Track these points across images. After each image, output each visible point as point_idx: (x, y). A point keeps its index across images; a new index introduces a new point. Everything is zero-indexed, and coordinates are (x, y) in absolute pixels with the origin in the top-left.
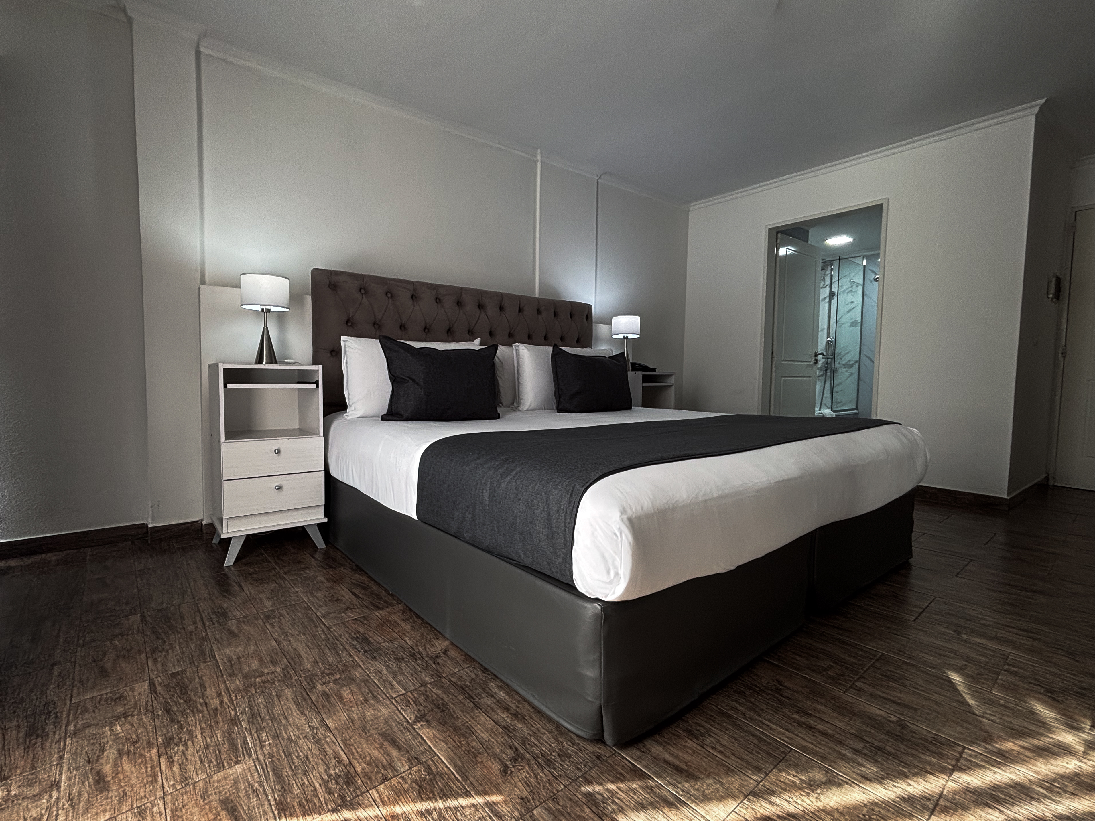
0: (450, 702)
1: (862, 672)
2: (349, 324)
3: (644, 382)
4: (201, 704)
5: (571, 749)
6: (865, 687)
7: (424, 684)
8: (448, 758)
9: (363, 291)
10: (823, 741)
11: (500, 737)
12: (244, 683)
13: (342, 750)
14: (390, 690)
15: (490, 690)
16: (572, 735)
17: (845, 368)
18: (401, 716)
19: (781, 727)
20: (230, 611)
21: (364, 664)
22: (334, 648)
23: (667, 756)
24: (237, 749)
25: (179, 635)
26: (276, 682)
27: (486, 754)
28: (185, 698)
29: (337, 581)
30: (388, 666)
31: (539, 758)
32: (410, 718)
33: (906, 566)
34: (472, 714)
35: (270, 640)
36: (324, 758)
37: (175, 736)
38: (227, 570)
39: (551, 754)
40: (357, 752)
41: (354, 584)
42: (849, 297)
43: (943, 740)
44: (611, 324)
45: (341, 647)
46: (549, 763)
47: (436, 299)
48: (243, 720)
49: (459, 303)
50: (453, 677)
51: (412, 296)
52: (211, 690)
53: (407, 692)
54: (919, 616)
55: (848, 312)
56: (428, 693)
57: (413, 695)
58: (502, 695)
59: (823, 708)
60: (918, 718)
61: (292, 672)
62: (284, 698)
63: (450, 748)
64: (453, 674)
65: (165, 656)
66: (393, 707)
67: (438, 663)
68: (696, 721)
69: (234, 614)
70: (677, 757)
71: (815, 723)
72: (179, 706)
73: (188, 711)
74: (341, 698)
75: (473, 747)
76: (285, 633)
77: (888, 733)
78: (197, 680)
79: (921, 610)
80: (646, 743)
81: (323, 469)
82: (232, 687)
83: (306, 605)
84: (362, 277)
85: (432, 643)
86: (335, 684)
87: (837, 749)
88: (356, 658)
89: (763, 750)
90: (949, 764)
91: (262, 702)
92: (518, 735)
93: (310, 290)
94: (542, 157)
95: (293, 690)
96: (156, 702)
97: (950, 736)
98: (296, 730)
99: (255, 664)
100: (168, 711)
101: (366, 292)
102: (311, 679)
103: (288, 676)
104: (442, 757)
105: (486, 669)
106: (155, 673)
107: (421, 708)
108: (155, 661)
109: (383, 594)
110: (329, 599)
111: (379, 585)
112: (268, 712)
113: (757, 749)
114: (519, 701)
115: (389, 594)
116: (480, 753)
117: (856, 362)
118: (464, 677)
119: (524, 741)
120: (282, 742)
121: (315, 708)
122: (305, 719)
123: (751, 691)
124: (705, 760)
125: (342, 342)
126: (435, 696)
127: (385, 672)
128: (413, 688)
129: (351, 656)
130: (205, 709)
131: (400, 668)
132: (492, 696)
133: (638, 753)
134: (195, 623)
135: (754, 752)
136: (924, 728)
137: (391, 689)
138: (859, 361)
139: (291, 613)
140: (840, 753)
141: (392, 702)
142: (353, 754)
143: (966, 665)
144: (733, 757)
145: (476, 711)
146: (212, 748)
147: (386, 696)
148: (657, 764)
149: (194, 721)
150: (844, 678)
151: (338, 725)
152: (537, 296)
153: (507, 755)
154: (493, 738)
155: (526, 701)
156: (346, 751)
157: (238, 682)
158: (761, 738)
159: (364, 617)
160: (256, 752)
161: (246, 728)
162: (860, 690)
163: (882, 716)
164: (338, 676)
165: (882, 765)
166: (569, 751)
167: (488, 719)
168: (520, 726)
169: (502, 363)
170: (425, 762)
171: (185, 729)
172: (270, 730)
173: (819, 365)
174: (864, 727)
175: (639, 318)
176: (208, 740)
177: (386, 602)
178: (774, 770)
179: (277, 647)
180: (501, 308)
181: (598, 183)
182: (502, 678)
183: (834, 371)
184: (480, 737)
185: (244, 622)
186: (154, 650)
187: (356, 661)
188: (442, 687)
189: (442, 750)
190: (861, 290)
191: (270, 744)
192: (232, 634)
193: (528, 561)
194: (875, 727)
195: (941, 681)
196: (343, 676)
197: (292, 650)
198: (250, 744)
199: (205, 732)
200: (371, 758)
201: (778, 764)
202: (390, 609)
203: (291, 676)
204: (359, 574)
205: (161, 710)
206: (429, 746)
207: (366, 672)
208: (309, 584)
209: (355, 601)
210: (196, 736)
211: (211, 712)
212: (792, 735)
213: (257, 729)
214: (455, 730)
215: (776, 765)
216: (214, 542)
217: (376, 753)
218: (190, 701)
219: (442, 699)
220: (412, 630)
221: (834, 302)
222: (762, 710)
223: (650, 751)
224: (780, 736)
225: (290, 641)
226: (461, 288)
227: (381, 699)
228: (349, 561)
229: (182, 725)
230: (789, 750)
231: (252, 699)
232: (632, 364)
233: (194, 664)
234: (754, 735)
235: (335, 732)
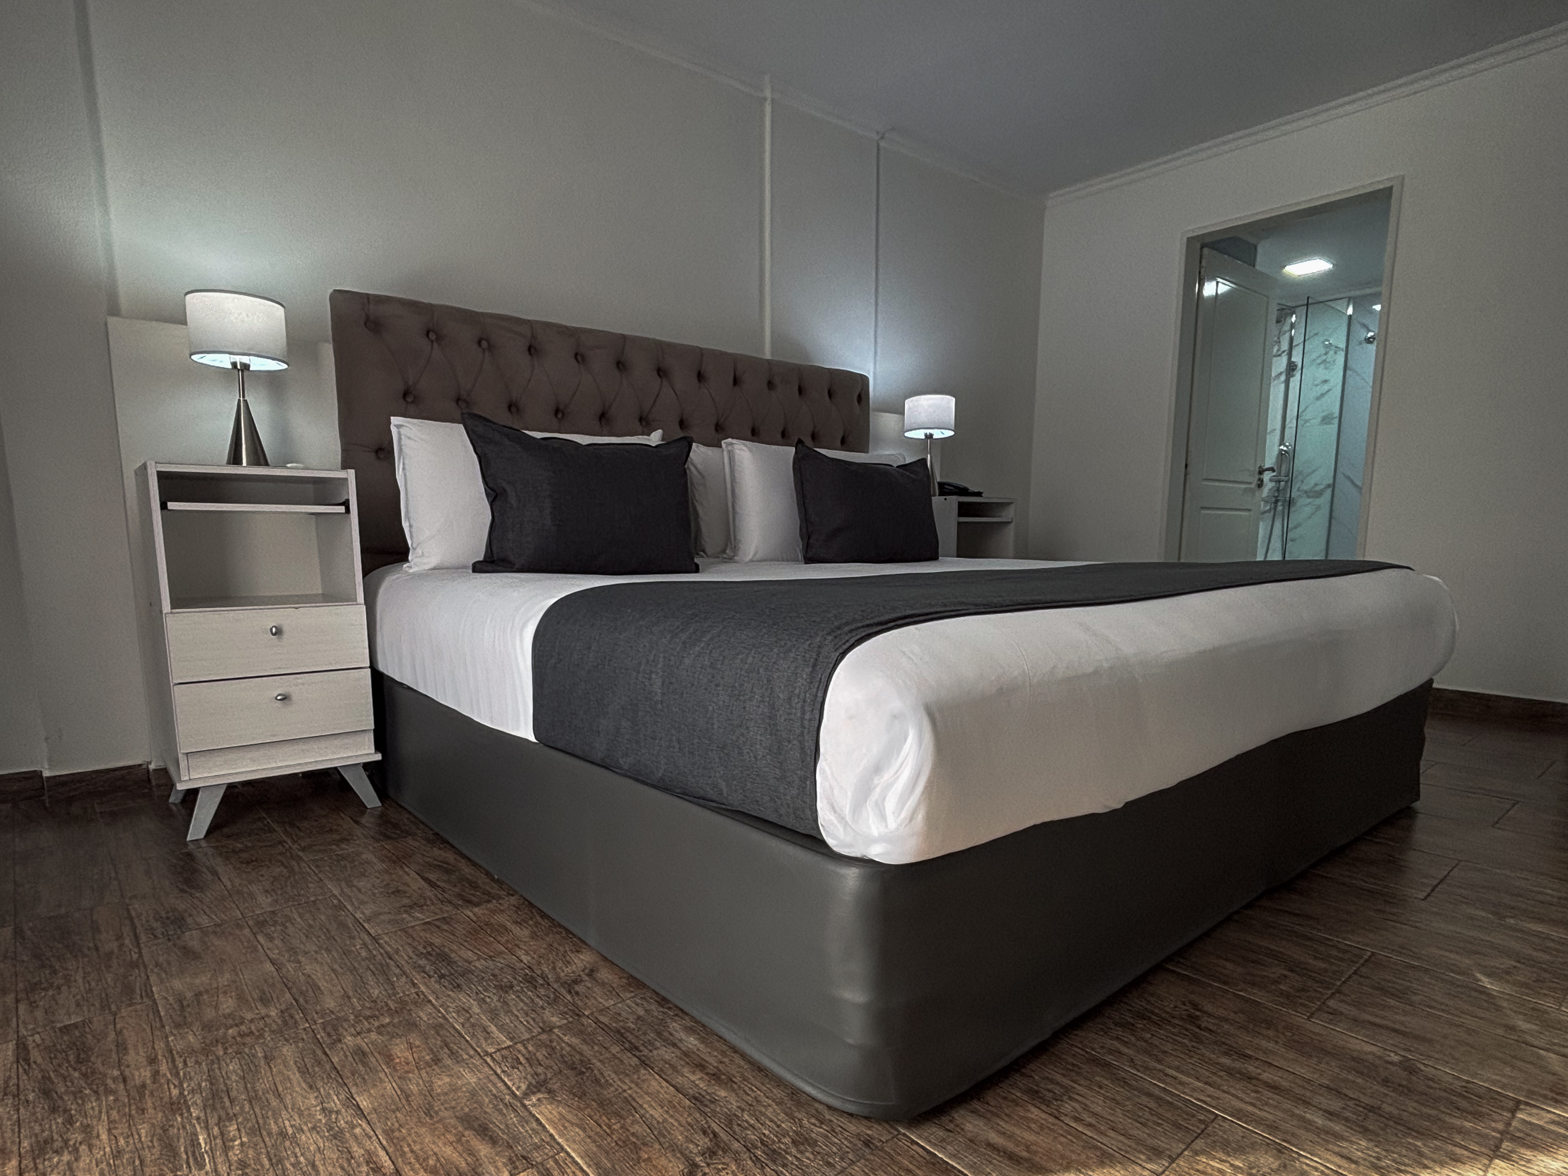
0: (595, 1056)
1: (1338, 983)
2: (409, 399)
3: (960, 515)
4: (115, 1080)
5: (817, 1132)
6: (1344, 1008)
7: (548, 1029)
8: (586, 1155)
9: (432, 336)
10: (1273, 1099)
11: (685, 1116)
12: (204, 1038)
13: (384, 1148)
14: (482, 1041)
15: (671, 1034)
16: (820, 1107)
17: (1308, 497)
18: (500, 1085)
19: (1198, 1079)
20: (190, 915)
21: (437, 998)
22: (383, 971)
23: (994, 1137)
24: (176, 1155)
25: (86, 959)
26: (266, 1034)
27: (657, 1146)
28: (83, 1069)
29: (399, 860)
30: (483, 999)
31: (757, 1148)
32: (518, 1088)
33: (1407, 814)
34: (635, 1077)
35: (261, 962)
36: (346, 1165)
37: (56, 1137)
38: (191, 846)
39: (780, 1141)
40: (412, 1151)
41: (430, 865)
42: (1321, 373)
43: (1482, 1091)
44: (903, 413)
45: (397, 971)
46: (774, 1155)
47: (576, 355)
48: (195, 1103)
49: (620, 365)
50: (602, 1015)
51: (530, 348)
52: (138, 1054)
53: (516, 1043)
54: (1433, 890)
55: (1318, 399)
56: (555, 1044)
57: (526, 1048)
58: (692, 1042)
59: (1271, 1045)
60: (1436, 1056)
61: (298, 1016)
62: (279, 1061)
63: (590, 1137)
64: (604, 1010)
65: (53, 997)
66: (487, 1069)
67: (577, 993)
68: (1047, 1075)
69: (199, 920)
70: (1010, 1137)
71: (1259, 1071)
72: (69, 1084)
73: (87, 1092)
74: (389, 1059)
75: (633, 1134)
76: (293, 951)
77: (1386, 1082)
78: (112, 1036)
79: (1435, 882)
80: (956, 1116)
81: (368, 665)
82: (178, 1045)
83: (335, 902)
84: (429, 308)
85: (568, 958)
86: (380, 1033)
87: (1297, 1112)
88: (423, 988)
89: (1167, 1120)
90: (1494, 1130)
91: (235, 1071)
92: (718, 1109)
93: (330, 333)
94: (773, 90)
95: (298, 1047)
96: (25, 1077)
97: (1494, 1083)
98: (296, 1117)
99: (228, 1004)
100: (46, 1093)
101: (439, 338)
102: (334, 1028)
103: (291, 1022)
104: (573, 1154)
105: (664, 999)
106: (31, 1026)
107: (540, 1070)
108: (33, 1005)
109: (482, 879)
110: (380, 890)
111: (475, 864)
112: (246, 1088)
113: (1155, 1119)
114: (723, 1053)
115: (493, 879)
116: (644, 1144)
117: (1329, 486)
118: (624, 1014)
119: (730, 1120)
120: (267, 1139)
121: (337, 1076)
122: (316, 1097)
123: (1145, 1022)
124: (1062, 1139)
125: (394, 430)
126: (568, 1049)
127: (476, 1009)
128: (527, 1036)
129: (414, 985)
130: (122, 1086)
131: (505, 1003)
132: (674, 1045)
133: (941, 1133)
134: (119, 937)
135: (1150, 1124)
136: (1446, 1072)
137: (486, 1039)
138: (1333, 486)
139: (307, 916)
140: (1302, 1119)
141: (486, 1062)
142: (403, 1154)
143: (1515, 967)
144: (1112, 1134)
145: (643, 1071)
146: (127, 1156)
147: (476, 1051)
148: (975, 1151)
149: (97, 1109)
150: (1308, 994)
151: (380, 1105)
152: (768, 356)
153: (698, 1145)
154: (672, 1116)
155: (735, 1050)
156: (390, 1150)
157: (191, 1038)
158: (1161, 1099)
159: (444, 918)
160: (213, 1158)
161: (198, 1118)
162: (1334, 1013)
163: (1373, 1054)
164: (387, 1020)
165: (1377, 1135)
166: (813, 1135)
167: (664, 1084)
168: (723, 1093)
169: (703, 477)
170: (542, 1164)
171: (78, 1124)
172: (246, 1119)
173: (1265, 491)
174: (1344, 1075)
175: (952, 400)
176: (122, 1142)
177: (489, 894)
178: (1186, 1153)
179: (275, 973)
180: (700, 377)
181: (878, 145)
182: (695, 1013)
183: (1290, 503)
184: (647, 1116)
185: (215, 933)
186: (33, 988)
187: (422, 992)
188: (581, 1032)
189: (574, 1141)
190: (1342, 360)
191: (242, 1144)
192: (189, 953)
193: (735, 800)
194: (1362, 1073)
195: (1474, 994)
196: (396, 1021)
197: (302, 978)
198: (203, 1145)
199: (116, 1128)
200: (438, 1160)
201: (1193, 1141)
202: (494, 904)
203: (296, 1022)
204: (440, 849)
205: (34, 1091)
206: (551, 1135)
207: (439, 1012)
208: (345, 866)
209: (429, 893)
210: (98, 1136)
211: (133, 1093)
212: (1218, 1094)
213: (220, 1119)
214: (601, 1104)
215: (1190, 1144)
216: (171, 800)
217: (448, 1151)
218: (93, 1073)
219: (581, 1054)
220: (533, 938)
221: (1295, 381)
222: (1165, 1052)
223: (962, 1129)
224: (1195, 1095)
225: (299, 962)
226: (624, 337)
227: (465, 1057)
228: (422, 826)
229: (71, 1116)
230: (1212, 1117)
231: (216, 1066)
232: (940, 484)
233: (110, 1009)
234: (1149, 1095)
235: (373, 1117)
